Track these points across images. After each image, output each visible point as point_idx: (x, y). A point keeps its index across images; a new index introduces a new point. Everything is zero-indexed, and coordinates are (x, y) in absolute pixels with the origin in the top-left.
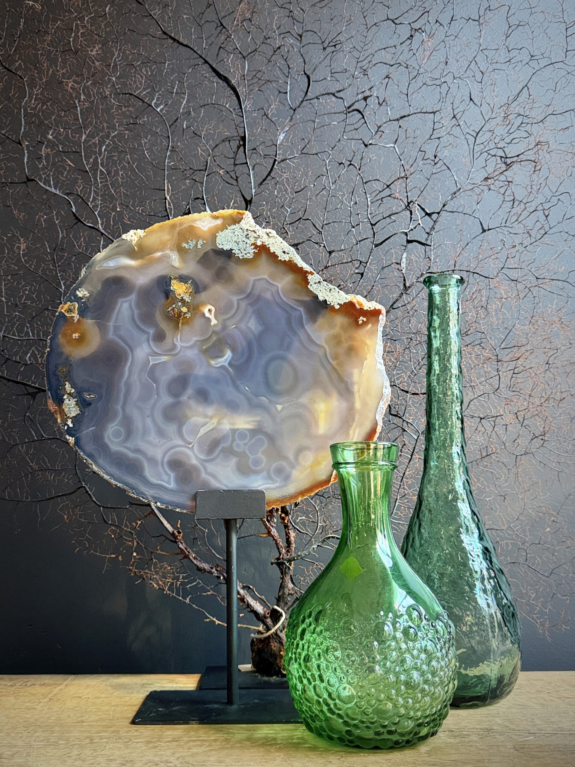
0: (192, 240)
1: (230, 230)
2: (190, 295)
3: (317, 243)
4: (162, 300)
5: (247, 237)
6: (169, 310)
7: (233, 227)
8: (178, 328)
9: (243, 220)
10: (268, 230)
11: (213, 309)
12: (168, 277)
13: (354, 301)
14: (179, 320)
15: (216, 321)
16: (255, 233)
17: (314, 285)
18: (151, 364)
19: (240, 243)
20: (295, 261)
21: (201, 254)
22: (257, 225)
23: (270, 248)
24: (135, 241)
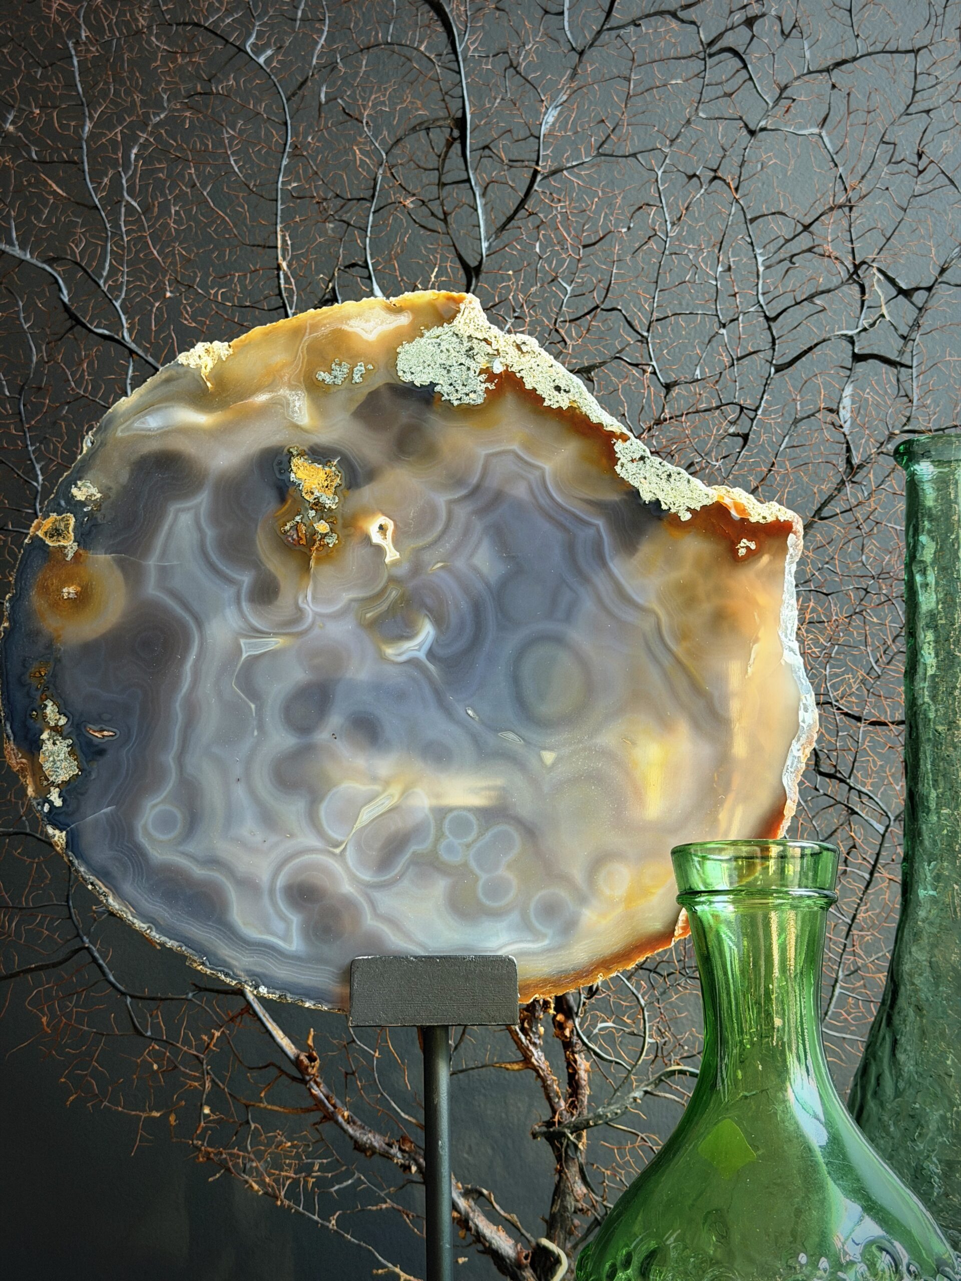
0: (340, 365)
1: (430, 338)
2: (335, 493)
3: (636, 365)
4: (269, 506)
5: (470, 353)
6: (287, 527)
7: (437, 331)
8: (308, 569)
9: (459, 315)
10: (520, 338)
11: (390, 525)
12: (286, 450)
13: (727, 501)
14: (311, 550)
15: (398, 554)
16: (490, 344)
17: (629, 466)
18: (244, 656)
19: (452, 369)
20: (584, 409)
21: (361, 396)
22: (493, 326)
23: (524, 380)
24: (208, 369)
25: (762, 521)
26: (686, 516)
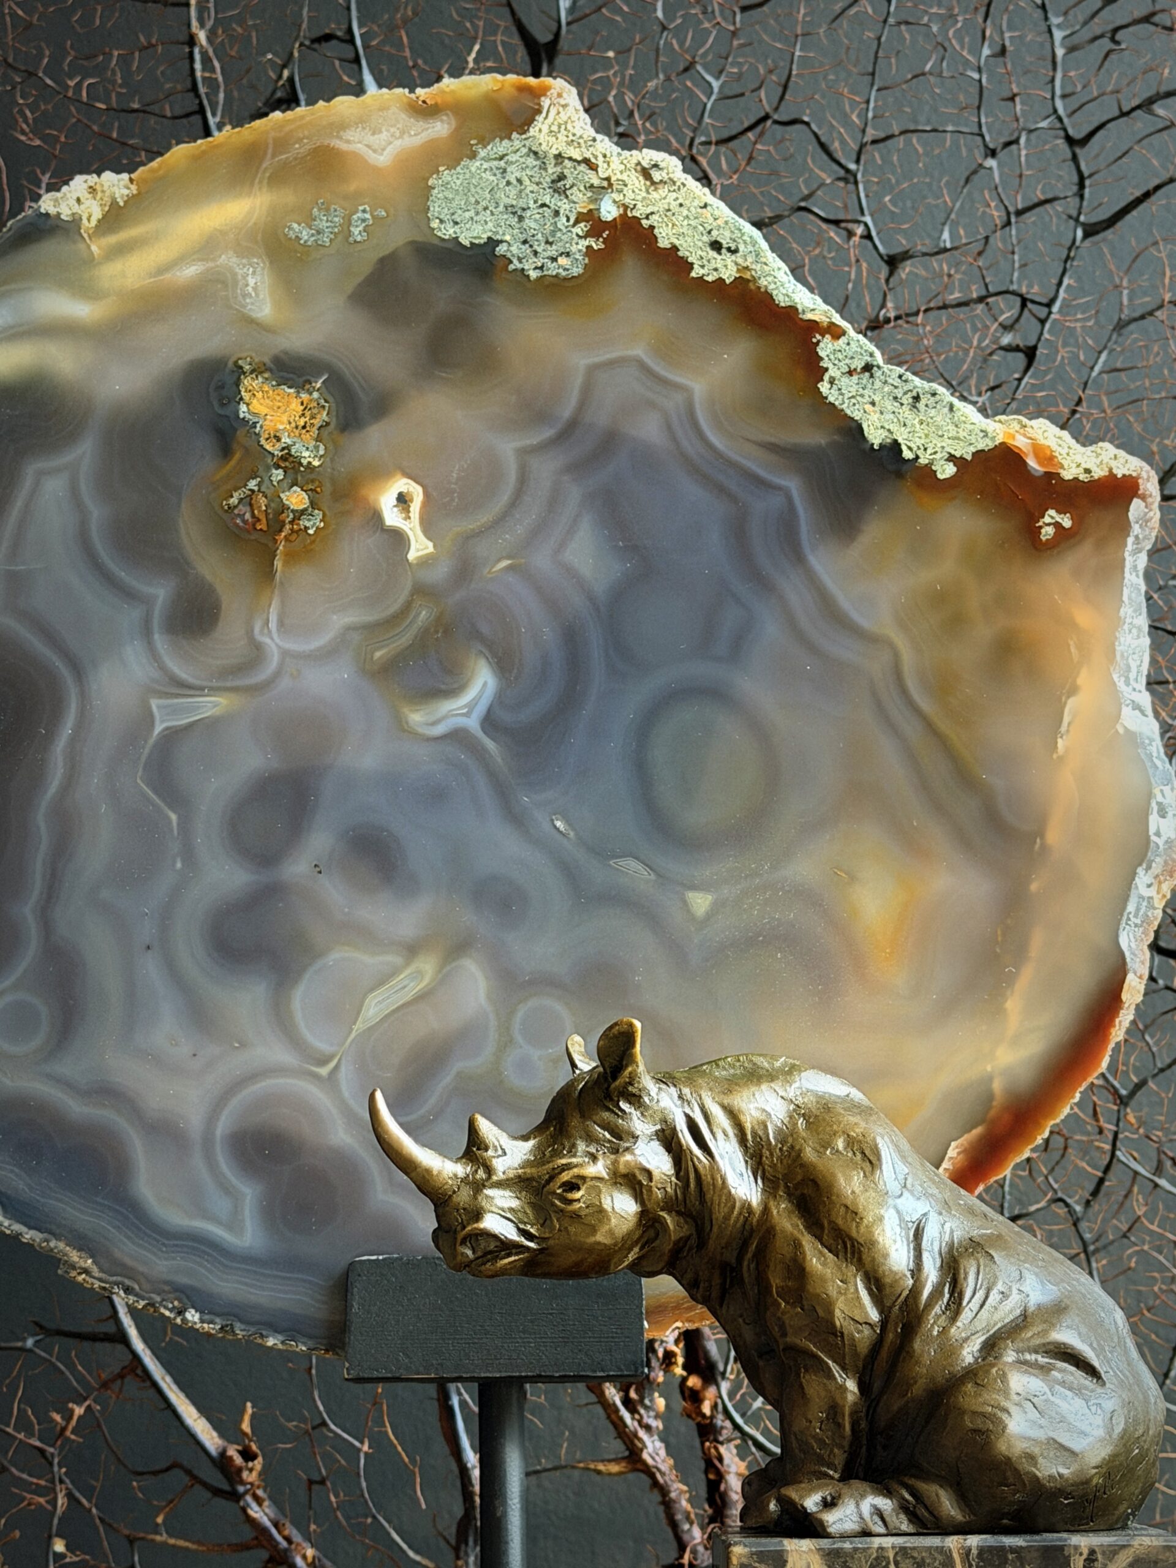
0: (327, 210)
1: (487, 159)
2: (318, 439)
3: (836, 223)
4: (202, 461)
5: (558, 184)
6: (234, 501)
7: (501, 147)
8: (271, 575)
9: (540, 118)
10: (649, 156)
11: (417, 494)
12: (230, 364)
13: (1020, 442)
14: (276, 541)
15: (430, 545)
16: (593, 167)
17: (845, 381)
18: (158, 728)
19: (528, 213)
20: (763, 282)
21: (365, 269)
22: (599, 137)
23: (656, 231)
24: (94, 223)
25: (1083, 477)
26: (947, 471)
